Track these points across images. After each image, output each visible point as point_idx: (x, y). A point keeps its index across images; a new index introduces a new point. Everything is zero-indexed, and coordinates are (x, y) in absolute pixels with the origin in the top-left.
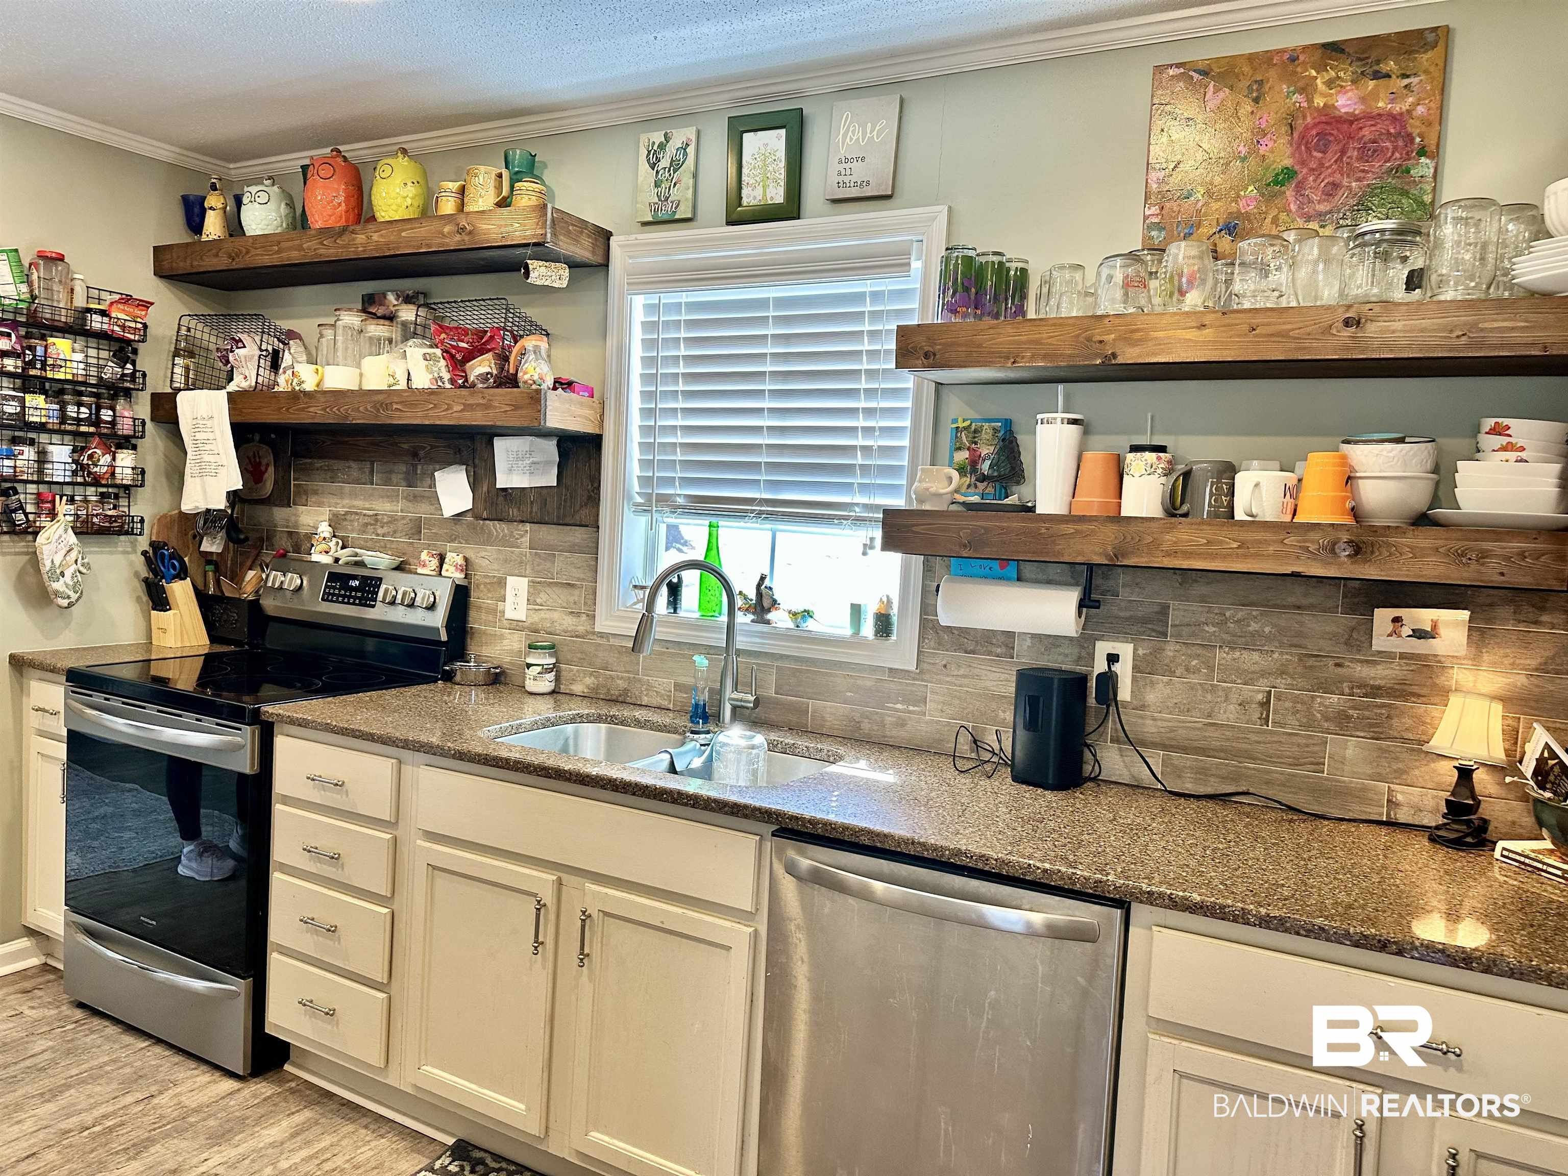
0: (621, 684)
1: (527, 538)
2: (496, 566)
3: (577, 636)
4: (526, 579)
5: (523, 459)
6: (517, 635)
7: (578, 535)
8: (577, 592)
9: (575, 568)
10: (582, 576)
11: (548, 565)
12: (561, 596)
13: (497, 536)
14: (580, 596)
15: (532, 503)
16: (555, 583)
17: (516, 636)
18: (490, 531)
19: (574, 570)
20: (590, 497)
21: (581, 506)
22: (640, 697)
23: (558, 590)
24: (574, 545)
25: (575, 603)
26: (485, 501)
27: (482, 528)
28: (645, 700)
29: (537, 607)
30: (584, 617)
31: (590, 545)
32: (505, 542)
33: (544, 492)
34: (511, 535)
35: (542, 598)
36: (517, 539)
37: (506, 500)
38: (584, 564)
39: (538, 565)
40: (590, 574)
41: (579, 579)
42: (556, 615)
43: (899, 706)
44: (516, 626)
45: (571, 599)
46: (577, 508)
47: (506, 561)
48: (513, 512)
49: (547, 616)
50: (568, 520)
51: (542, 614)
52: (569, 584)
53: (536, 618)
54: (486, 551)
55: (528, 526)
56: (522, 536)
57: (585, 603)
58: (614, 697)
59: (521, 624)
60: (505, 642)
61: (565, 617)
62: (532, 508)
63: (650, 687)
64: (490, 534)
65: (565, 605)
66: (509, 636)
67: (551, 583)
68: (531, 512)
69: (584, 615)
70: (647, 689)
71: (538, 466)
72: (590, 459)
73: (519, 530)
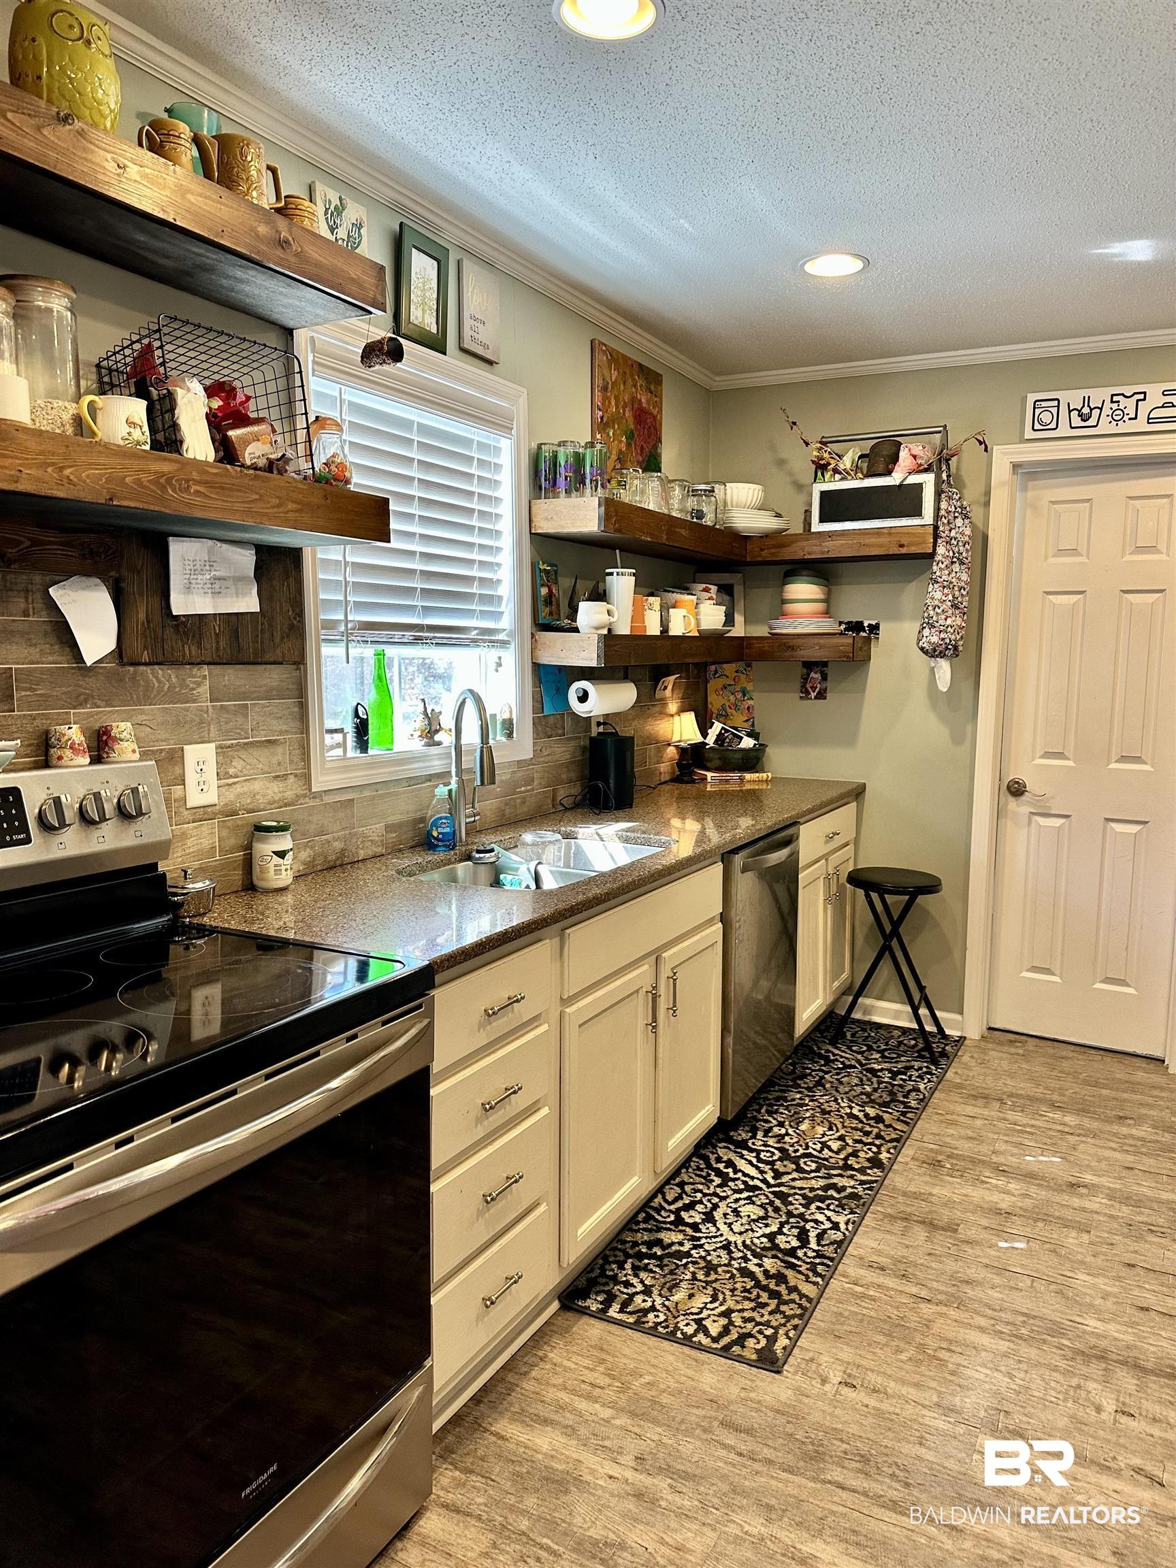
0: (338, 845)
1: (205, 689)
2: (162, 734)
3: (286, 805)
4: (213, 745)
5: (202, 572)
6: (206, 827)
7: (273, 676)
8: (280, 750)
9: (275, 718)
10: (284, 728)
11: (240, 720)
12: (262, 759)
13: (160, 689)
14: (284, 754)
15: (217, 635)
16: (251, 743)
17: (204, 829)
18: (147, 681)
19: (274, 722)
20: (292, 627)
21: (282, 638)
22: (357, 853)
23: (255, 752)
24: (272, 689)
25: (279, 764)
26: (144, 635)
27: (133, 678)
28: (362, 854)
29: (231, 781)
30: (292, 779)
31: (291, 687)
32: (173, 696)
33: (234, 619)
34: (183, 684)
35: (237, 766)
36: (193, 689)
37: (177, 632)
38: (286, 712)
39: (226, 723)
40: (294, 725)
41: (281, 733)
42: (257, 786)
43: (523, 789)
44: (204, 814)
45: (274, 761)
46: (278, 639)
47: (178, 723)
48: (190, 650)
49: (246, 789)
50: (267, 657)
51: (238, 789)
52: (269, 741)
53: (230, 795)
54: (143, 712)
55: (205, 670)
56: (199, 684)
57: (291, 762)
58: (332, 863)
59: (209, 810)
60: (190, 842)
61: (268, 785)
62: (218, 643)
63: (365, 837)
64: (148, 687)
65: (266, 769)
66: (195, 832)
67: (246, 744)
68: (218, 649)
69: (292, 777)
70: (363, 842)
71: (225, 583)
72: (287, 578)
73: (193, 677)
